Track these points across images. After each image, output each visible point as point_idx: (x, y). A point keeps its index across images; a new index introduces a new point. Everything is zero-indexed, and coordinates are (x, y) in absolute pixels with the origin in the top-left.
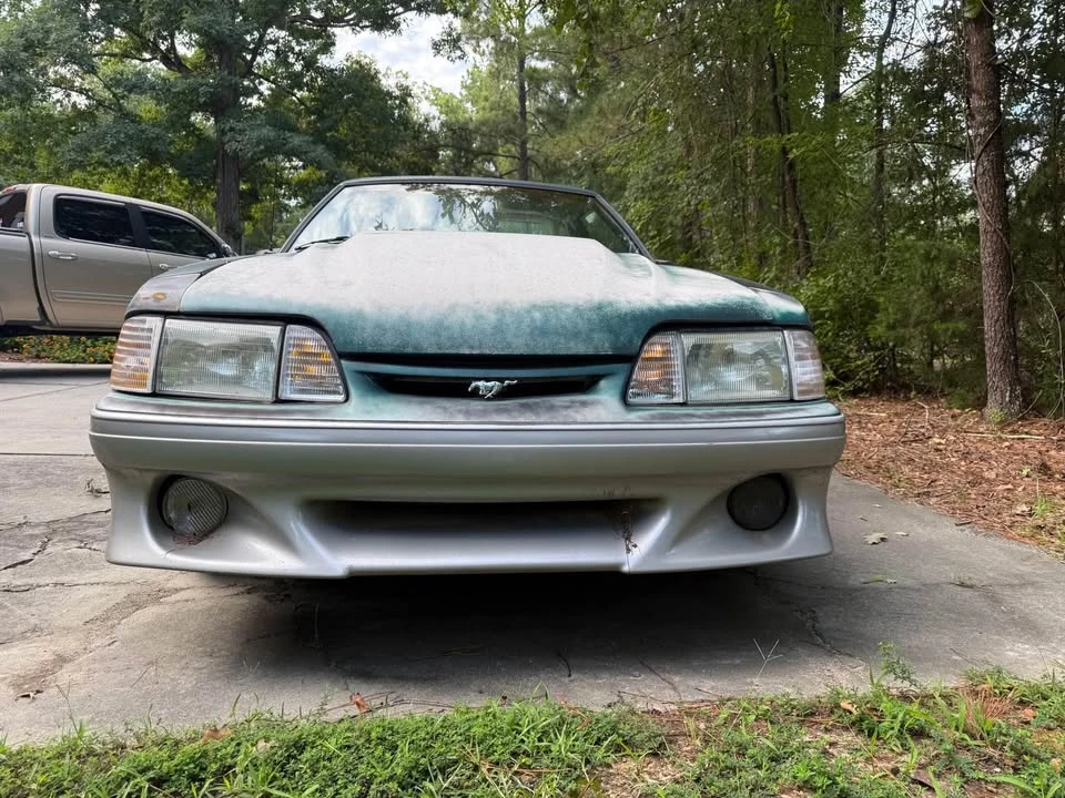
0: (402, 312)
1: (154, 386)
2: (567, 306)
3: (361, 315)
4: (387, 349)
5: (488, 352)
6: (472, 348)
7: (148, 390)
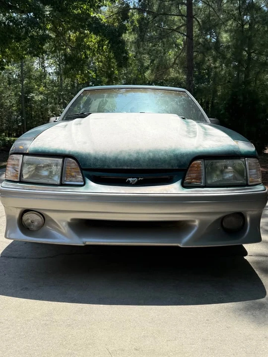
0: (104, 154)
1: (20, 178)
2: (162, 151)
3: (89, 154)
4: (98, 167)
5: (133, 168)
6: (128, 166)
7: (18, 180)
